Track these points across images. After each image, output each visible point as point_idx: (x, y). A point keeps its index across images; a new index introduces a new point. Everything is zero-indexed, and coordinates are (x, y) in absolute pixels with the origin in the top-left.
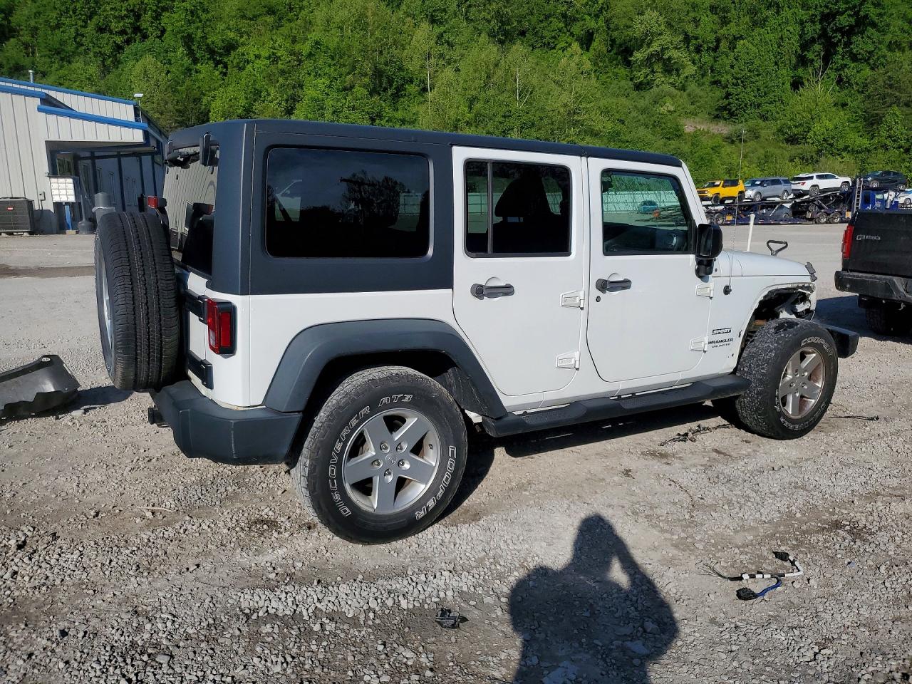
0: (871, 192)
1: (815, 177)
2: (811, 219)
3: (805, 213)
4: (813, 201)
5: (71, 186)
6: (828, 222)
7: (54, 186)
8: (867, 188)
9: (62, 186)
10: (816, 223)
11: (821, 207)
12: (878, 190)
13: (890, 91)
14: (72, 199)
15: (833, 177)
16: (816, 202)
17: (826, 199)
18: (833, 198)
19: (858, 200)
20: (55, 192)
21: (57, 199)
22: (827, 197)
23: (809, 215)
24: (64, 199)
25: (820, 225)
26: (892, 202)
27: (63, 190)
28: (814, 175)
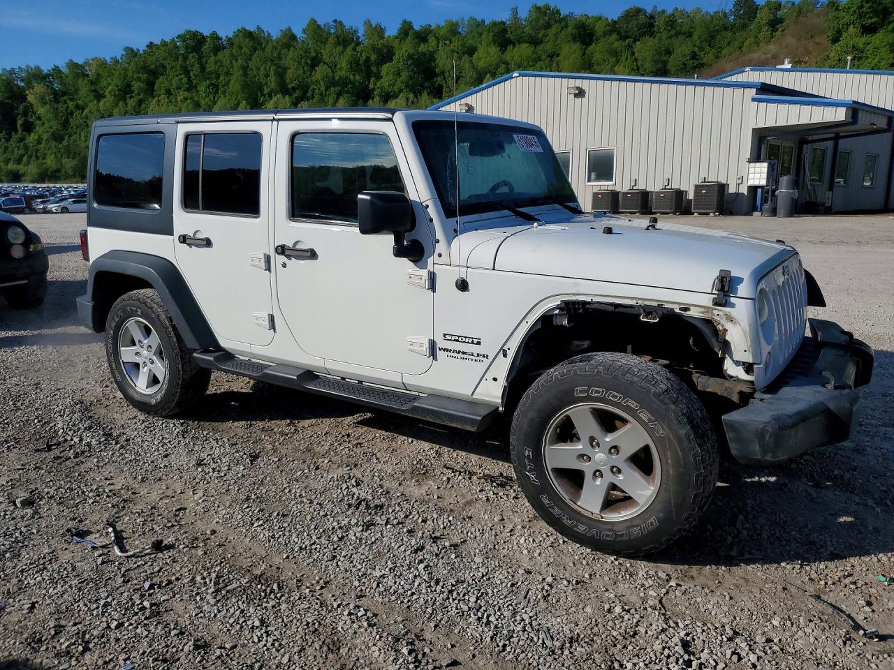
5: (765, 170)
7: (751, 170)
9: (758, 170)
14: (763, 182)
20: (751, 176)
21: (751, 183)
24: (757, 183)
27: (758, 175)
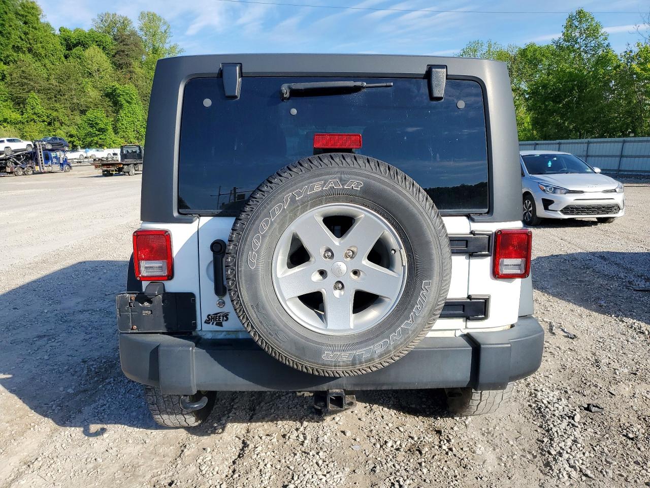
0: (49, 152)
1: (6, 141)
2: (11, 173)
3: (5, 168)
4: (9, 159)
6: (24, 174)
8: (45, 150)
10: (16, 175)
11: (16, 164)
12: (52, 150)
13: (26, 81)
15: (20, 141)
16: (11, 160)
17: (18, 157)
18: (23, 156)
19: (41, 158)
22: (19, 156)
23: (8, 170)
25: (19, 177)
26: (63, 158)
28: (5, 139)
